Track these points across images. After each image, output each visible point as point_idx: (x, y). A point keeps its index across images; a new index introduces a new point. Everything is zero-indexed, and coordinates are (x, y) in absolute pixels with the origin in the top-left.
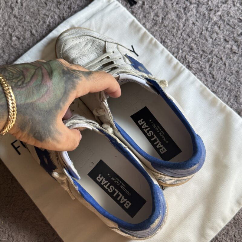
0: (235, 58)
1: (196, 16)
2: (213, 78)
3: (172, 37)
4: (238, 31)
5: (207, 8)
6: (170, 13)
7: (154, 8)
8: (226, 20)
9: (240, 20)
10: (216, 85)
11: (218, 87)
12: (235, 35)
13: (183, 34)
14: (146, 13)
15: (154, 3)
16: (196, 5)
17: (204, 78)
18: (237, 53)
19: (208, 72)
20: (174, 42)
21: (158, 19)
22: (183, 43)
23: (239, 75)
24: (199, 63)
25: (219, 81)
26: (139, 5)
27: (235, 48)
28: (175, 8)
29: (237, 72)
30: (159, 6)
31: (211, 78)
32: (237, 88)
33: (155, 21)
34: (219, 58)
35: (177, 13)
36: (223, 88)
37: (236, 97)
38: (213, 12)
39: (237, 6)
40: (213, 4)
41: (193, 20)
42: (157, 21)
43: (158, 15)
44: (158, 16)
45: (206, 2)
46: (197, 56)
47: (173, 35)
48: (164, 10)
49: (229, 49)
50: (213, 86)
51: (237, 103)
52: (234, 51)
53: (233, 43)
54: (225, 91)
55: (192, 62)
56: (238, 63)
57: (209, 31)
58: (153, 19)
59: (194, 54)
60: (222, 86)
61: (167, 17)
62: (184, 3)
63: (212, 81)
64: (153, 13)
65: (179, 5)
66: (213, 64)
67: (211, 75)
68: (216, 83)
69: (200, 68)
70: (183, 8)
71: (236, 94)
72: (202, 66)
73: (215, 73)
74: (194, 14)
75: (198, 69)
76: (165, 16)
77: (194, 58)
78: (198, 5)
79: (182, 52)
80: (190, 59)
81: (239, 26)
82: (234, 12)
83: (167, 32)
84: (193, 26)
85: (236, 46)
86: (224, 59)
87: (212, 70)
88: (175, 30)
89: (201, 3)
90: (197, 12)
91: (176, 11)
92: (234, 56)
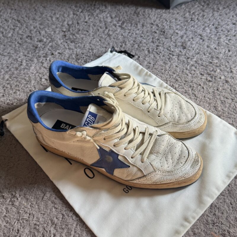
0: (211, 84)
1: (178, 62)
2: (196, 96)
3: (162, 74)
4: (210, 69)
5: (185, 58)
6: (159, 61)
7: (147, 59)
8: (200, 63)
9: (210, 63)
10: (198, 100)
11: (200, 101)
12: (208, 71)
13: (169, 72)
14: (141, 62)
15: (147, 56)
16: (177, 56)
17: (189, 97)
18: (211, 81)
19: (191, 93)
20: (163, 77)
21: (150, 65)
22: (170, 77)
23: (215, 94)
24: (183, 88)
25: (200, 98)
26: (136, 58)
27: (209, 78)
28: (162, 59)
29: (213, 92)
30: (150, 58)
31: (193, 97)
32: (215, 102)
33: (148, 66)
34: (197, 84)
35: (164, 61)
36: (204, 102)
37: (215, 107)
38: (189, 59)
39: (207, 55)
40: (190, 55)
41: (176, 64)
42: (149, 66)
43: (150, 62)
44: (150, 64)
45: (184, 54)
46: (181, 84)
47: (163, 74)
48: (154, 60)
49: (204, 79)
50: (196, 101)
51: (217, 111)
52: (209, 80)
53: (208, 75)
54: (206, 104)
55: (178, 88)
56: (213, 87)
57: (188, 70)
58: (147, 65)
59: (179, 83)
60: (203, 101)
61: (156, 64)
62: (168, 55)
63: (195, 98)
64: (146, 62)
65: (165, 57)
66: (194, 88)
67: (193, 95)
68: (198, 99)
69: (184, 91)
70: (168, 58)
71: (215, 105)
72: (186, 89)
73: (196, 93)
74: (176, 61)
75: (183, 91)
76: (155, 63)
77: (179, 85)
78: (178, 56)
79: (170, 83)
80: (177, 86)
81: (210, 66)
82: (205, 58)
83: (157, 72)
84: (177, 68)
85: (210, 77)
86: (202, 85)
87: (194, 92)
88: (163, 71)
89: (180, 55)
90: (178, 60)
91: (163, 60)
92: (209, 83)
